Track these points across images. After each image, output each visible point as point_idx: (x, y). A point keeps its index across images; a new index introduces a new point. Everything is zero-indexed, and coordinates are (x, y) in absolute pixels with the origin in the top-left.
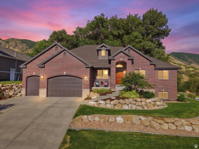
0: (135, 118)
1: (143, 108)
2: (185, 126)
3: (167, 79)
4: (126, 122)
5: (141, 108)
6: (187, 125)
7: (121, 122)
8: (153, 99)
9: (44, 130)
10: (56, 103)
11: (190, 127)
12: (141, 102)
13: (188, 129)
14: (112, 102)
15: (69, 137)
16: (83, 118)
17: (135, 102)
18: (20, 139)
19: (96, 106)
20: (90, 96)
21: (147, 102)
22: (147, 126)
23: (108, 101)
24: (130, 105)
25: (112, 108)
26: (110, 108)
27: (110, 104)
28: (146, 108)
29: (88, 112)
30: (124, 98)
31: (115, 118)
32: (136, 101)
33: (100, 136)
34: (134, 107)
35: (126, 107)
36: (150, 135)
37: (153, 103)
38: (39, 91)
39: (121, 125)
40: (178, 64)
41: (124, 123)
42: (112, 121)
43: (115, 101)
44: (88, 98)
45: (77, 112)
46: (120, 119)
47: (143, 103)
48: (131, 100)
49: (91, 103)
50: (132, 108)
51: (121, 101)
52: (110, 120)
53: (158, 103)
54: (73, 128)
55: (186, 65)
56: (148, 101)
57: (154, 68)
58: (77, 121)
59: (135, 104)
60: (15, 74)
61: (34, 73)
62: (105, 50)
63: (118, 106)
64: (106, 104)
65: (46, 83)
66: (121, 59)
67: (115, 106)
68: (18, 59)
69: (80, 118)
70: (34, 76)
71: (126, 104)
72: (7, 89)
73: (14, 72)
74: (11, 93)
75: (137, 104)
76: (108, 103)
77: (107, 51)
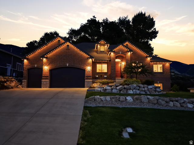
0: (144, 98)
2: (188, 104)
3: (162, 71)
4: (136, 101)
7: (131, 101)
8: (154, 86)
11: (192, 105)
12: (144, 87)
13: (190, 106)
14: (118, 88)
15: (87, 111)
16: (96, 98)
17: (138, 88)
19: (102, 91)
20: (93, 86)
21: (148, 88)
22: (155, 104)
23: (114, 87)
24: (134, 90)
25: (118, 92)
26: (116, 92)
27: (116, 89)
28: (148, 93)
31: (126, 98)
33: (116, 110)
35: (131, 92)
37: (154, 89)
41: (134, 101)
42: (123, 100)
44: (91, 88)
45: (86, 95)
46: (130, 98)
47: (146, 89)
48: (135, 85)
50: (136, 92)
52: (121, 99)
54: (88, 105)
56: (150, 87)
57: (150, 61)
58: (91, 101)
59: (139, 90)
60: (11, 70)
61: (36, 66)
62: (104, 45)
63: (123, 91)
64: (112, 89)
65: (48, 74)
66: (121, 52)
67: (120, 91)
68: (14, 55)
69: (93, 98)
70: (36, 68)
71: (130, 89)
72: (8, 81)
73: (10, 68)
74: (13, 84)
75: (141, 89)
76: (115, 89)
77: (106, 46)
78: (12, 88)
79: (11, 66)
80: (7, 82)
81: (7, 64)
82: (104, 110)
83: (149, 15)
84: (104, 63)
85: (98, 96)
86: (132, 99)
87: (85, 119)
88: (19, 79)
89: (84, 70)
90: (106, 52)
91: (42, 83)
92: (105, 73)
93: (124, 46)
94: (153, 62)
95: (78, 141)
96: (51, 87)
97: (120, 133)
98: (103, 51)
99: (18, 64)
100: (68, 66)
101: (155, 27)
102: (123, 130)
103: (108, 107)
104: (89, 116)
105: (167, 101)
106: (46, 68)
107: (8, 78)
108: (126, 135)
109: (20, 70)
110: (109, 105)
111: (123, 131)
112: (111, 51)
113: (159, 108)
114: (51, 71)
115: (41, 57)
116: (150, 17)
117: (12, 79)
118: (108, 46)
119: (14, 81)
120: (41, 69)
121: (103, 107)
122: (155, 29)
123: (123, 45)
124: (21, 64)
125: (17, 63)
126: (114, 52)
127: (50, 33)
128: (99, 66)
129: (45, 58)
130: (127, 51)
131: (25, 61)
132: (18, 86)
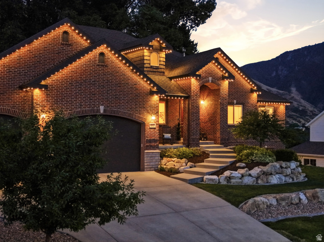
4: (313, 201)
12: (286, 168)
21: (291, 168)
24: (277, 176)
26: (251, 184)
31: (299, 196)
32: (282, 168)
35: (274, 180)
41: (311, 203)
42: (297, 202)
46: (304, 197)
49: (212, 178)
52: (295, 200)
57: (258, 101)
62: (158, 51)
66: (210, 79)
71: (271, 173)
76: (247, 175)
77: (163, 55)
90: (162, 70)
100: (102, 111)
106: (43, 118)
130: (225, 77)
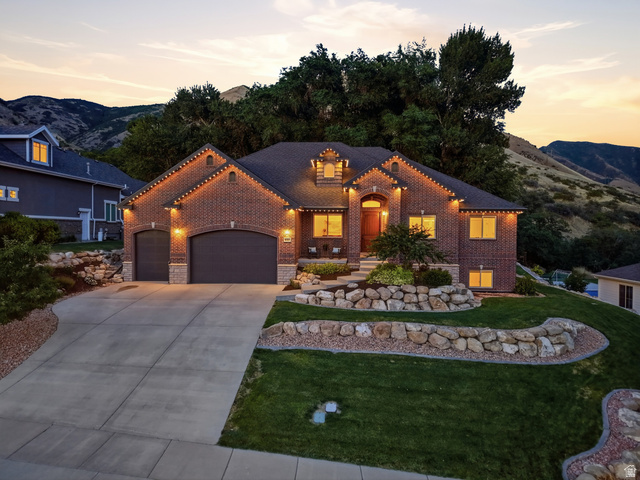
0: (397, 328)
1: (420, 308)
2: (504, 344)
4: (378, 336)
5: (414, 309)
6: (507, 341)
7: (365, 335)
8: (446, 289)
9: (206, 350)
10: (217, 298)
11: (513, 346)
12: (417, 294)
13: (509, 349)
14: (350, 295)
15: (259, 362)
16: (285, 327)
17: (401, 294)
18: (163, 363)
19: (312, 303)
20: (296, 281)
21: (430, 294)
23: (340, 293)
24: (389, 302)
25: (350, 307)
26: (344, 307)
27: (345, 298)
28: (427, 309)
29: (295, 316)
30: (376, 286)
31: (355, 327)
32: (405, 293)
33: (320, 360)
34: (399, 306)
35: (380, 306)
36: (425, 360)
37: (445, 297)
38: (168, 268)
39: (366, 342)
40: (566, 182)
41: (373, 337)
42: (347, 333)
43: (357, 291)
44: (292, 286)
45: (269, 315)
46: (363, 329)
47: (422, 297)
48: (393, 289)
49: (301, 297)
50: (395, 307)
51: (370, 292)
52: (343, 331)
53: (458, 298)
54: (265, 346)
55: (593, 185)
56: (434, 291)
57: (460, 210)
58: (273, 334)
59: (402, 300)
60: (92, 222)
61: (153, 224)
62: (334, 161)
63: (361, 304)
64: (335, 298)
65: (185, 250)
66: (375, 188)
67: (355, 303)
68: (97, 182)
69: (279, 327)
70: (153, 230)
71: (380, 298)
72: (87, 264)
73: (89, 219)
74: (99, 274)
75: (407, 298)
76: (341, 297)
77: (340, 165)
78: (100, 283)
79: (89, 214)
80: (86, 268)
81: (81, 209)
82: (295, 358)
83: (497, 37)
84: (335, 212)
85: (291, 324)
86: (369, 332)
87: (250, 380)
88: (114, 254)
89: (275, 239)
90: (338, 181)
91: (171, 270)
92: (336, 241)
93: (384, 170)
94: (470, 210)
95: (226, 426)
96: (191, 281)
97: (310, 414)
98: (332, 179)
99: (108, 205)
100: (232, 226)
101: (510, 78)
102: (319, 406)
103: (306, 351)
104: (259, 375)
105: (452, 337)
106: (178, 233)
107: (88, 255)
108: (319, 418)
109: (113, 219)
110: (312, 347)
111: (316, 408)
112: (349, 185)
113: (426, 356)
114: (191, 239)
115: (165, 205)
116: (499, 42)
117: (96, 256)
118: (344, 163)
119: (101, 262)
120: (167, 234)
121: (296, 351)
122: (511, 83)
123: (380, 168)
124: (115, 203)
125: (106, 201)
126: (358, 188)
127: (193, 90)
128: (319, 221)
129: (174, 206)
130: (393, 185)
131: (127, 211)
132: (112, 276)
